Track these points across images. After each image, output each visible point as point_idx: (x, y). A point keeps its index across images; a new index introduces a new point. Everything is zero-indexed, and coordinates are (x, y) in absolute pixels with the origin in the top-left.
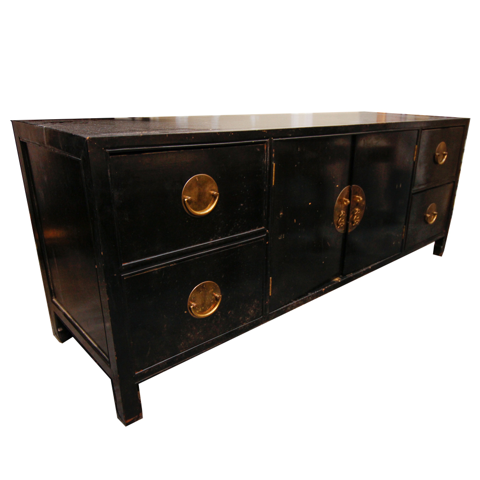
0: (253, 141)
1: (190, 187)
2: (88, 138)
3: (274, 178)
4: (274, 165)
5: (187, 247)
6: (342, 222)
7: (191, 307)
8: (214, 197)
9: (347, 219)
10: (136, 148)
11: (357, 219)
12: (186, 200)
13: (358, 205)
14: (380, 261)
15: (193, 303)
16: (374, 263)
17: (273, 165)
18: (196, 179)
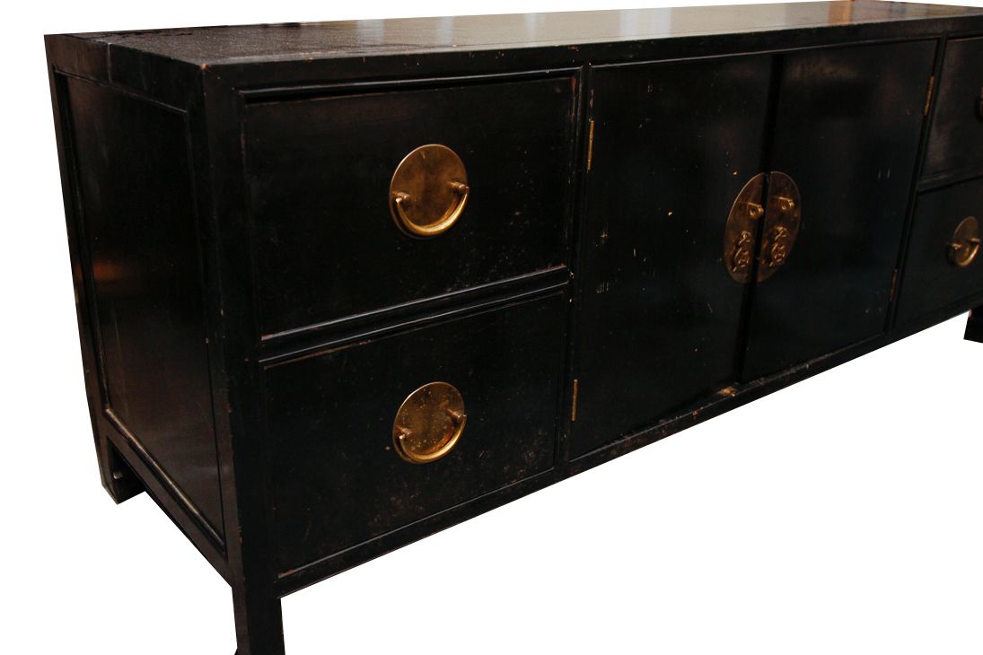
0: (548, 71)
1: (408, 173)
2: (204, 66)
3: (590, 153)
4: (592, 125)
5: (396, 304)
6: (743, 257)
7: (401, 437)
8: (458, 194)
9: (756, 249)
10: (300, 88)
11: (779, 252)
12: (398, 200)
13: (782, 218)
14: (832, 351)
15: (403, 430)
16: (817, 357)
17: (590, 123)
18: (421, 155)
